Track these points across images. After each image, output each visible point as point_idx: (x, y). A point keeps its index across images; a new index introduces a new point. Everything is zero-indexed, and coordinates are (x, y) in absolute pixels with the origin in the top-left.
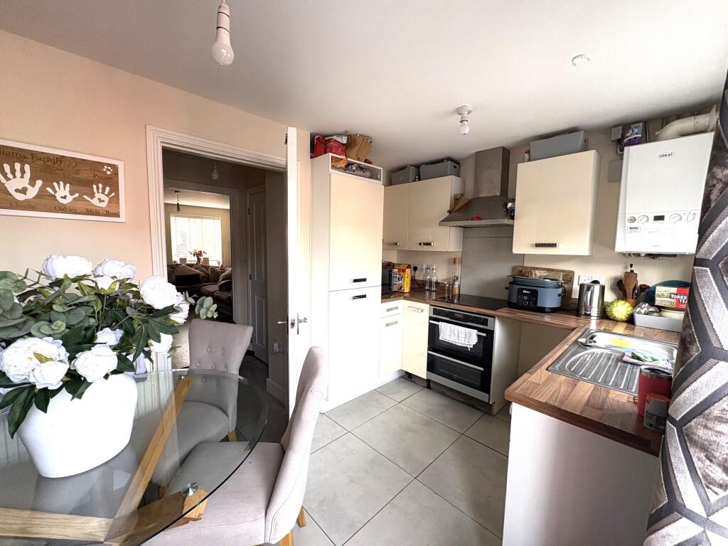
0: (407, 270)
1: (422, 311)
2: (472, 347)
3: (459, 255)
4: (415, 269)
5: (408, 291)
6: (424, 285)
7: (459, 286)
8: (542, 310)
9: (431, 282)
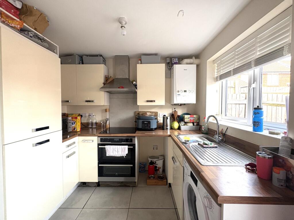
0: (78, 117)
1: (93, 141)
2: (126, 155)
3: (108, 108)
4: (82, 116)
5: (79, 130)
6: (88, 125)
7: (109, 124)
8: (152, 130)
9: (92, 123)
